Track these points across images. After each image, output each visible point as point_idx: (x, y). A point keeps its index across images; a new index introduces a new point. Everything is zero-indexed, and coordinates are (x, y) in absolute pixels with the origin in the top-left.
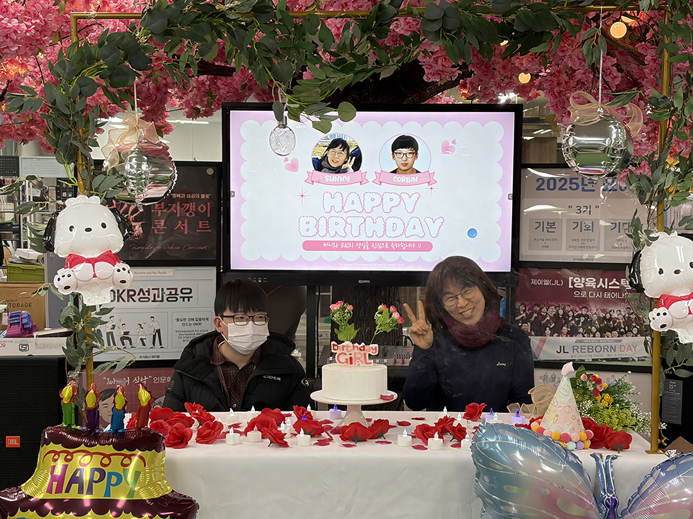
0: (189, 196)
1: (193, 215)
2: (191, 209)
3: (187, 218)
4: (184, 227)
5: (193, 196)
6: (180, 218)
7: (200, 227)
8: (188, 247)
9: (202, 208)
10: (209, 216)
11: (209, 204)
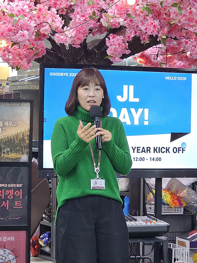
0: (9, 186)
1: (12, 197)
2: (11, 194)
3: (8, 199)
4: (6, 205)
5: (12, 186)
6: (3, 200)
7: (16, 205)
8: (8, 218)
9: (17, 193)
10: (21, 198)
11: (21, 190)
